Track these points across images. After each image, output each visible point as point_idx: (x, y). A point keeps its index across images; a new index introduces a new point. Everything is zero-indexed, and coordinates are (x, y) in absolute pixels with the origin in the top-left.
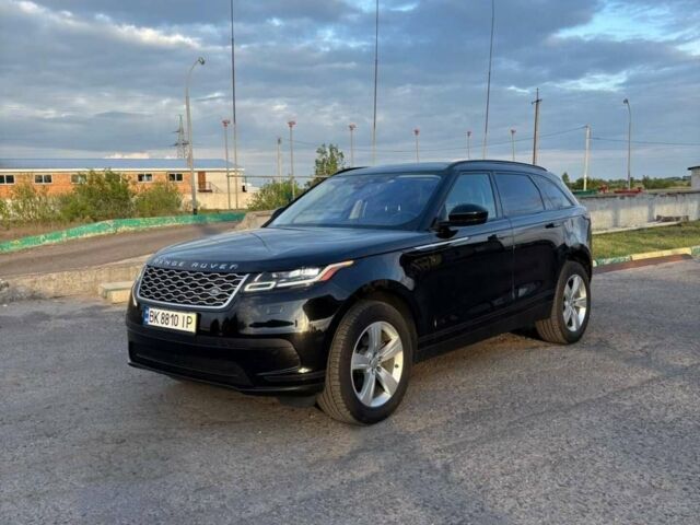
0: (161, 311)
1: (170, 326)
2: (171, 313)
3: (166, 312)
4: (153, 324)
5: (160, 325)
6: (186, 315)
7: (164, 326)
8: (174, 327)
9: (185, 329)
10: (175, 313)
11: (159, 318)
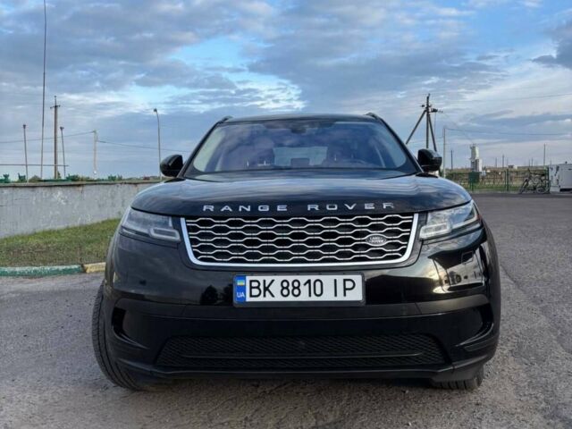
0: (278, 279)
1: (304, 297)
2: (303, 279)
3: (290, 278)
4: (261, 299)
5: (279, 298)
6: (340, 278)
7: (291, 298)
8: (314, 298)
9: (340, 298)
10: (313, 278)
11: (275, 288)
